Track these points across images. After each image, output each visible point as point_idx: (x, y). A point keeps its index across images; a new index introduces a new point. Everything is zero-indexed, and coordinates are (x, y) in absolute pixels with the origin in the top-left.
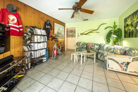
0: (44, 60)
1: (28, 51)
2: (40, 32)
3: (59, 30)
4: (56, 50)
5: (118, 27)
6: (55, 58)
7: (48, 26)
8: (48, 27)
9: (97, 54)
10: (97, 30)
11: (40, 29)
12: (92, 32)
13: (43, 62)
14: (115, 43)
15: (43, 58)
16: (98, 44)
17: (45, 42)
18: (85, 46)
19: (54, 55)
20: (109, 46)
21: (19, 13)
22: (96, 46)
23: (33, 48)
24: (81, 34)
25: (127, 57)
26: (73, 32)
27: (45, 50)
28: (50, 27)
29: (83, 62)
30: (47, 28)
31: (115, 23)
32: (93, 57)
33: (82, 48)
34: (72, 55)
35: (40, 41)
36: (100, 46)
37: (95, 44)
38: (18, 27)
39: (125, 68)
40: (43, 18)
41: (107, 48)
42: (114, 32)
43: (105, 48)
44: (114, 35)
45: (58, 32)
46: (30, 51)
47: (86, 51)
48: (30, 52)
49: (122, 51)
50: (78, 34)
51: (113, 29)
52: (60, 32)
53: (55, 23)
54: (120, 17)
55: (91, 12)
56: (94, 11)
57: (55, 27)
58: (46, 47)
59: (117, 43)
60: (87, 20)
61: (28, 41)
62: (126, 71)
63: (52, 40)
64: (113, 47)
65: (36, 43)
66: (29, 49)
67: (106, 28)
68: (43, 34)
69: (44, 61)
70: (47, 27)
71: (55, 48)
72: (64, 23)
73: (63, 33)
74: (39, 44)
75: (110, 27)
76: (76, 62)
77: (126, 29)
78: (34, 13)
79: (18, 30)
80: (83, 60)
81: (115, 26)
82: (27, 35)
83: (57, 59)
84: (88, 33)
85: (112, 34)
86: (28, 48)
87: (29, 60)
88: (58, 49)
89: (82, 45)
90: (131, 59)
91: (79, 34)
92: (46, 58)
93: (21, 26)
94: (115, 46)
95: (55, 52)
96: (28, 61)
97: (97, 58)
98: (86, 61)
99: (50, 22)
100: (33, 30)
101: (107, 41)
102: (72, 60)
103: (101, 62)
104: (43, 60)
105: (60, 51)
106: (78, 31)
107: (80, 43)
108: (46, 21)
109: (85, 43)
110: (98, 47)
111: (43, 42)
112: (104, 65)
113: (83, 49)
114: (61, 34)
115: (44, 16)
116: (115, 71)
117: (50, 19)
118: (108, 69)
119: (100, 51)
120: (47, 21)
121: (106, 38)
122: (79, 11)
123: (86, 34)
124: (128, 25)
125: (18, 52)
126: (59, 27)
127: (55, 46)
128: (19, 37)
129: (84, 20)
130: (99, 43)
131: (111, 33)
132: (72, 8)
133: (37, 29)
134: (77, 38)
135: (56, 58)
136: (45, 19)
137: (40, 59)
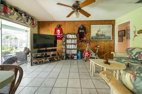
3: (99, 31)
8: (82, 31)
13: (74, 59)
33: (136, 59)
35: (71, 43)
38: (60, 35)
40: (77, 25)
45: (97, 34)
48: (65, 49)
52: (101, 33)
58: (76, 48)
61: (64, 43)
70: (80, 31)
79: (60, 37)
83: (85, 61)
87: (65, 54)
89: (136, 54)
92: (76, 57)
93: (62, 34)
107: (134, 49)
114: (104, 35)
115: (78, 23)
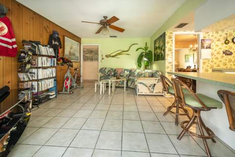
0: (51, 95)
1: (27, 81)
2: (46, 52)
3: (71, 48)
4: (69, 81)
5: (149, 49)
6: (68, 92)
7: (55, 41)
8: (56, 43)
9: (128, 81)
10: (128, 51)
11: (46, 46)
12: (121, 54)
13: (50, 99)
14: (146, 68)
15: (49, 94)
16: (128, 70)
17: (54, 67)
18: (113, 73)
19: (67, 87)
20: (140, 71)
21: (10, 18)
22: (126, 72)
23: (36, 77)
24: (106, 56)
25: (154, 78)
26: (93, 53)
27: (53, 79)
28: (58, 44)
29: (111, 92)
30: (54, 45)
31: (146, 44)
32: (122, 86)
33: (109, 75)
34: (96, 85)
35: (45, 66)
36: (130, 71)
37: (125, 70)
38: (10, 41)
39: (152, 90)
40: (47, 28)
41: (138, 73)
42: (146, 54)
43: (136, 74)
44: (145, 57)
45: (70, 52)
46: (30, 81)
47: (115, 78)
48: (30, 83)
49: (150, 74)
50: (102, 56)
51: (144, 51)
52: (73, 52)
53: (66, 37)
54: (151, 38)
55: (122, 30)
56: (124, 30)
57: (66, 44)
58: (54, 75)
59: (148, 67)
60: (116, 37)
61: (27, 65)
62: (153, 92)
63: (63, 65)
64: (144, 72)
65: (39, 68)
66: (29, 78)
67: (137, 50)
68: (49, 55)
69: (51, 97)
70: (53, 43)
71: (67, 77)
72: (78, 38)
73: (77, 54)
74: (45, 70)
75: (142, 48)
76: (102, 93)
77: (156, 52)
78: (33, 18)
79: (10, 47)
80: (111, 90)
81: (146, 48)
82: (26, 54)
83: (73, 92)
84: (116, 55)
85: (144, 57)
86: (27, 75)
87: (30, 95)
88: (73, 78)
89: (108, 72)
90: (157, 81)
91: (104, 57)
92: (54, 93)
93: (14, 40)
94: (146, 71)
95: (68, 83)
96: (28, 98)
97: (127, 87)
98: (115, 90)
99: (58, 35)
100: (35, 47)
101: (138, 65)
102: (95, 91)
103: (131, 90)
104: (49, 95)
105: (76, 82)
106: (102, 52)
107: (106, 68)
108: (52, 33)
109: (112, 69)
110: (128, 73)
111: (51, 67)
112: (134, 93)
113: (110, 77)
114: (75, 55)
115: (48, 25)
116: (144, 95)
117: (58, 31)
118: (138, 94)
119: (130, 77)
120: (54, 33)
121: (138, 62)
122: (108, 27)
123: (113, 56)
124: (157, 48)
125: (9, 82)
126: (72, 44)
127: (68, 74)
128: (10, 58)
129: (111, 37)
130: (129, 68)
131: (143, 55)
132: (99, 22)
133: (41, 46)
134: (101, 62)
135: (70, 92)
136: (51, 30)
137: (45, 94)
